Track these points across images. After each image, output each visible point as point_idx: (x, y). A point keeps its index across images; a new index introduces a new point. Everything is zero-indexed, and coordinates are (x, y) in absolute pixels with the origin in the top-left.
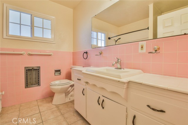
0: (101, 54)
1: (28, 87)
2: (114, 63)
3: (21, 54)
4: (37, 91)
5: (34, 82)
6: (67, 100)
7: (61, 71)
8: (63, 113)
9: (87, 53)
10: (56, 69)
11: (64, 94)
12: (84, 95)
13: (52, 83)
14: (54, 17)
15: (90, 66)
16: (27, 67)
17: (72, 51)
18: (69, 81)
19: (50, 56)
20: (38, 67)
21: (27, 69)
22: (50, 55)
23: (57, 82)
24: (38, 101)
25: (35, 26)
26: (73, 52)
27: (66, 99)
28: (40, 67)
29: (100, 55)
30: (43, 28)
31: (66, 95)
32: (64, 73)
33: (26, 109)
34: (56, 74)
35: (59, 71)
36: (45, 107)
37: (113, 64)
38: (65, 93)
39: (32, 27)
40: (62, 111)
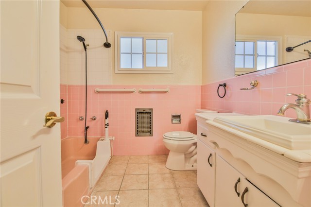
0: (254, 86)
1: (138, 136)
2: (284, 108)
3: (132, 92)
4: (148, 143)
5: (145, 130)
6: (188, 167)
7: (182, 117)
8: (177, 186)
9: (225, 85)
10: (174, 114)
11: (183, 156)
12: (211, 165)
13: (166, 134)
14: (172, 34)
15: (231, 112)
16: (138, 109)
17: (200, 84)
18: (192, 135)
19: (166, 94)
20: (150, 109)
21: (138, 111)
22: (165, 92)
23: (175, 134)
24: (150, 157)
25: (147, 52)
26: (201, 86)
27: (187, 164)
28: (152, 109)
29: (252, 88)
30: (157, 53)
31: (185, 158)
32: (185, 120)
33: (134, 164)
34: (174, 121)
35: (179, 116)
36: (155, 168)
37: (281, 110)
38: (185, 155)
39: (144, 54)
40: (176, 183)
